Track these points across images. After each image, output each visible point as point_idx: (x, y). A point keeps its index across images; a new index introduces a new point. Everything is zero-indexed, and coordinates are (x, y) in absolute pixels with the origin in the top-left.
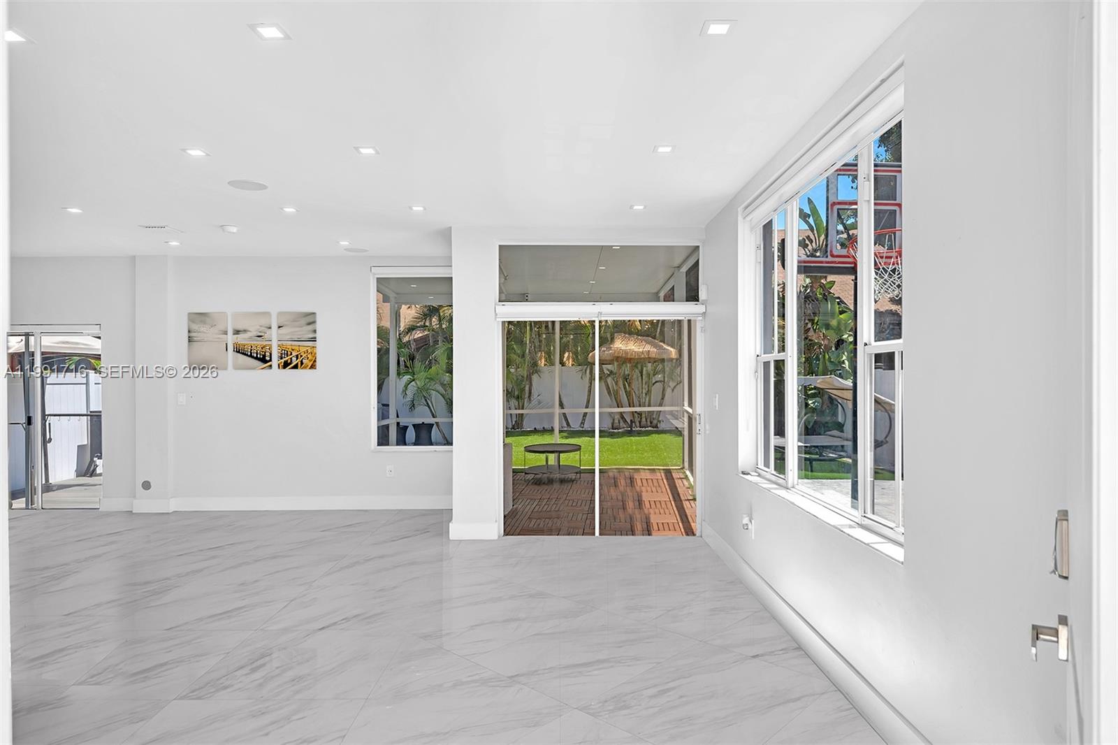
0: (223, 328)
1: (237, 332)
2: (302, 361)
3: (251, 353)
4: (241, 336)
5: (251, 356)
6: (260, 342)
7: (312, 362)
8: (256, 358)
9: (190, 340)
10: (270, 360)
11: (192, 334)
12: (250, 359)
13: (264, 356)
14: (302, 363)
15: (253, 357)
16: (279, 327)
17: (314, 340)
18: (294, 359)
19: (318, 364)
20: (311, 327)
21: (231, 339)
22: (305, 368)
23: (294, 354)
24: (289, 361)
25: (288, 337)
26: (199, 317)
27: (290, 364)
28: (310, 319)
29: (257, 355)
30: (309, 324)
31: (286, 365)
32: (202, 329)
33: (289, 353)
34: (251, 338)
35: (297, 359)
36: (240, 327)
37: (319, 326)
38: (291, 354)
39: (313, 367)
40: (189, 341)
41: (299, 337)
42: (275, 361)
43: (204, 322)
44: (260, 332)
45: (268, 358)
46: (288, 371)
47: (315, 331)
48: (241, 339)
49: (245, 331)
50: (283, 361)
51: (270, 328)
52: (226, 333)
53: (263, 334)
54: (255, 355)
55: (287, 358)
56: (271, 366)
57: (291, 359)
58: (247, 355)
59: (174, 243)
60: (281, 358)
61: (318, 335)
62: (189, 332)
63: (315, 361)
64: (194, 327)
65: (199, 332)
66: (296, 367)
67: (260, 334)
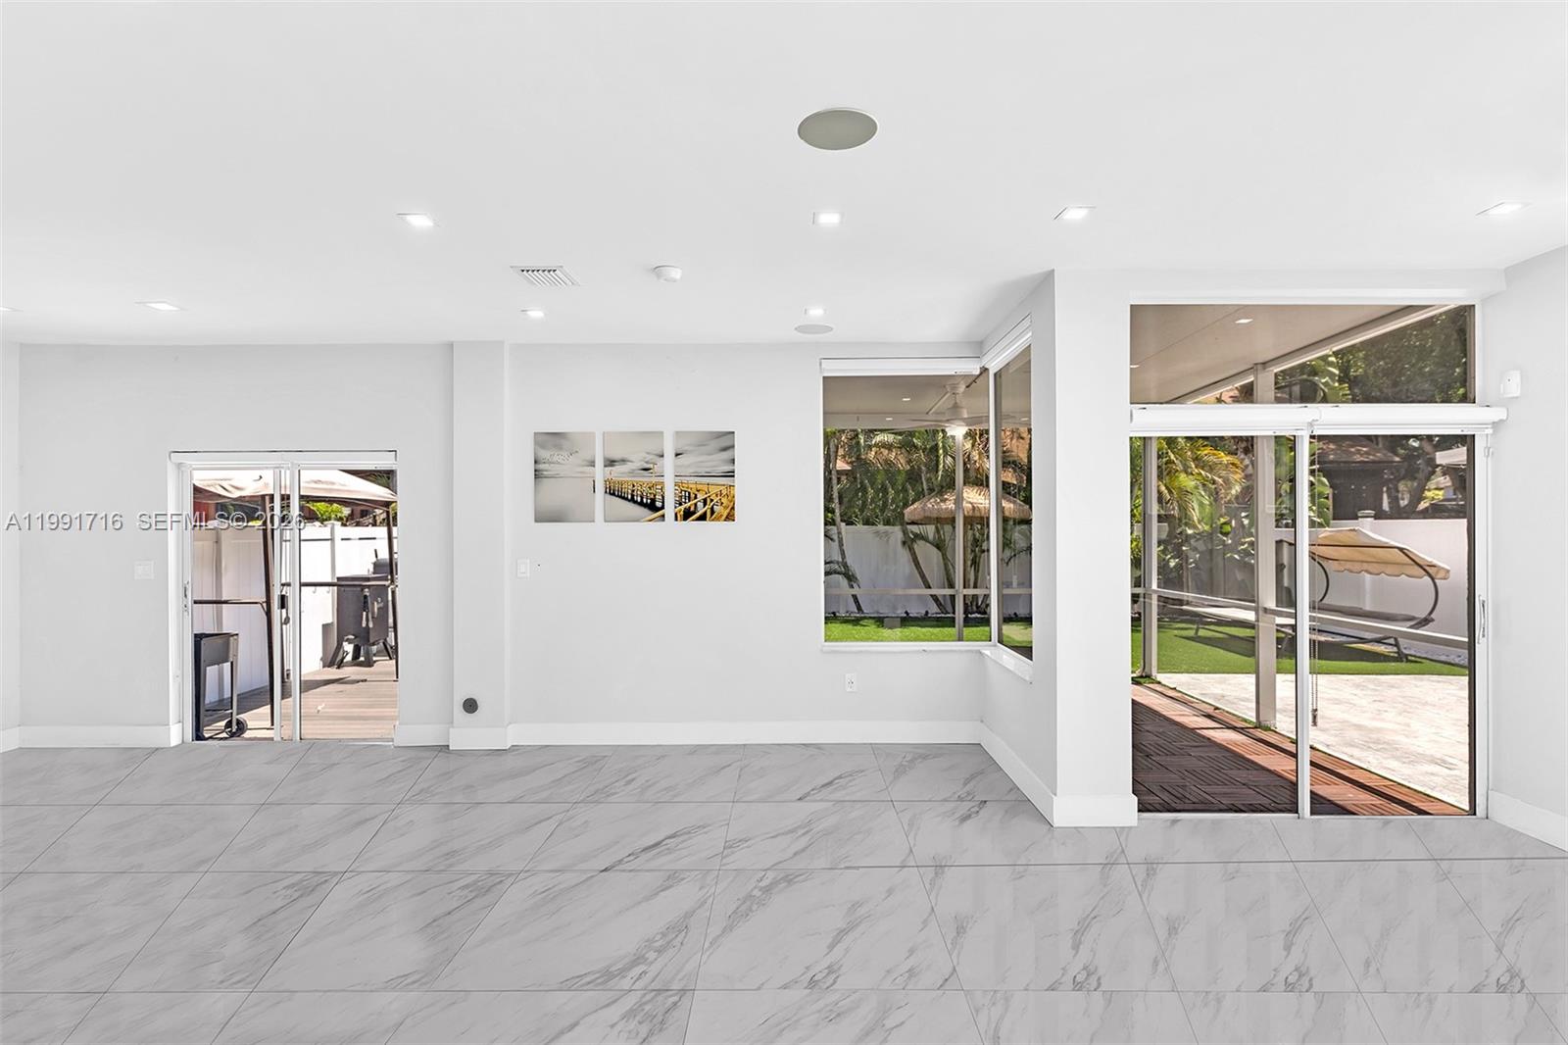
0: (589, 458)
1: (610, 463)
2: (712, 508)
3: (633, 496)
4: (618, 469)
5: (632, 500)
6: (647, 479)
7: (728, 511)
8: (641, 504)
9: (538, 474)
10: (663, 508)
11: (541, 466)
12: (631, 505)
13: (653, 501)
14: (713, 512)
15: (635, 502)
16: (677, 455)
17: (731, 474)
18: (700, 505)
19: (737, 512)
20: (726, 455)
21: (600, 473)
22: (718, 519)
23: (701, 497)
24: (692, 509)
25: (690, 471)
26: (551, 440)
27: (694, 513)
28: (725, 442)
29: (642, 498)
30: (725, 449)
31: (687, 514)
32: (555, 458)
33: (693, 496)
34: (632, 472)
35: (705, 504)
36: (616, 455)
37: (738, 453)
38: (696, 498)
39: (730, 517)
40: (536, 477)
41: (707, 470)
42: (669, 510)
43: (559, 447)
44: (647, 462)
45: (659, 504)
46: (690, 524)
47: (733, 461)
48: (618, 473)
49: (623, 461)
50: (682, 508)
51: (662, 456)
52: (592, 464)
53: (651, 466)
54: (639, 499)
55: (689, 504)
56: (663, 516)
57: (696, 505)
58: (627, 499)
59: (536, 314)
60: (680, 504)
61: (737, 468)
62: (536, 462)
63: (733, 508)
64: (544, 454)
65: (550, 463)
66: (703, 518)
67: (647, 466)
